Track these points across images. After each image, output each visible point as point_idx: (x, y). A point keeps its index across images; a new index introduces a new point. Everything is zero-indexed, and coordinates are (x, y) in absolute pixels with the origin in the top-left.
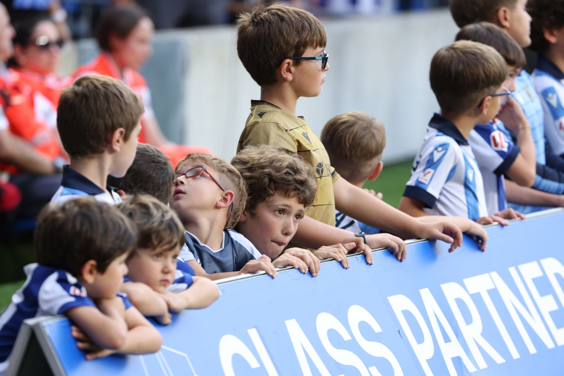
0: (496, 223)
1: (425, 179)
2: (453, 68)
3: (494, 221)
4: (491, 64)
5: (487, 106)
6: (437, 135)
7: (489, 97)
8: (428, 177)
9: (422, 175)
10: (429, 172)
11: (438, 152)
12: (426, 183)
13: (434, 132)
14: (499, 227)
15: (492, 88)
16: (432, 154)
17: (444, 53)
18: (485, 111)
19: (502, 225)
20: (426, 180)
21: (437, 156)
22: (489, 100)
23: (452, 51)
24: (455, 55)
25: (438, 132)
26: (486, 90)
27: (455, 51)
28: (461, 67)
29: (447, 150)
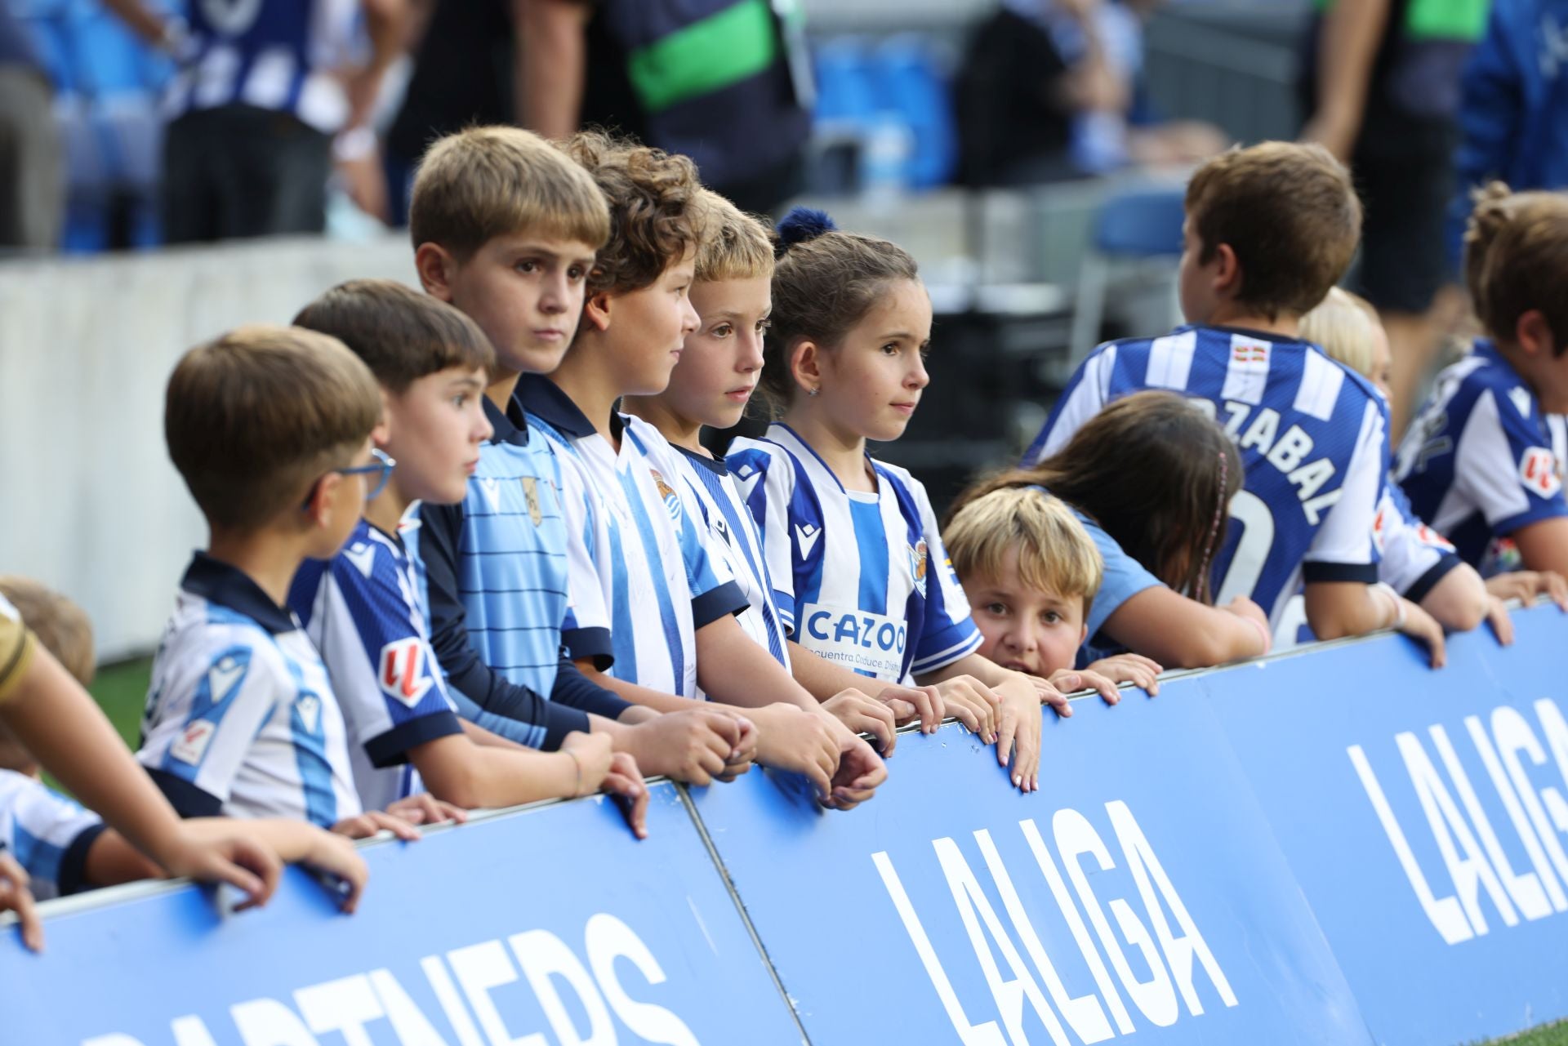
0: (384, 835)
1: (189, 752)
2: (228, 400)
3: (381, 827)
4: (335, 383)
5: (328, 503)
6: (211, 622)
7: (334, 478)
8: (199, 745)
9: (180, 737)
10: (201, 732)
11: (224, 672)
12: (193, 760)
13: (198, 609)
14: (395, 846)
15: (341, 450)
16: (205, 679)
17: (200, 358)
18: (325, 517)
19: (402, 839)
20: (193, 753)
21: (220, 685)
22: (334, 486)
23: (224, 354)
24: (231, 363)
25: (209, 609)
26: (324, 456)
27: (233, 354)
28: (250, 396)
29: (246, 665)
